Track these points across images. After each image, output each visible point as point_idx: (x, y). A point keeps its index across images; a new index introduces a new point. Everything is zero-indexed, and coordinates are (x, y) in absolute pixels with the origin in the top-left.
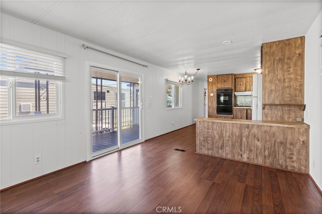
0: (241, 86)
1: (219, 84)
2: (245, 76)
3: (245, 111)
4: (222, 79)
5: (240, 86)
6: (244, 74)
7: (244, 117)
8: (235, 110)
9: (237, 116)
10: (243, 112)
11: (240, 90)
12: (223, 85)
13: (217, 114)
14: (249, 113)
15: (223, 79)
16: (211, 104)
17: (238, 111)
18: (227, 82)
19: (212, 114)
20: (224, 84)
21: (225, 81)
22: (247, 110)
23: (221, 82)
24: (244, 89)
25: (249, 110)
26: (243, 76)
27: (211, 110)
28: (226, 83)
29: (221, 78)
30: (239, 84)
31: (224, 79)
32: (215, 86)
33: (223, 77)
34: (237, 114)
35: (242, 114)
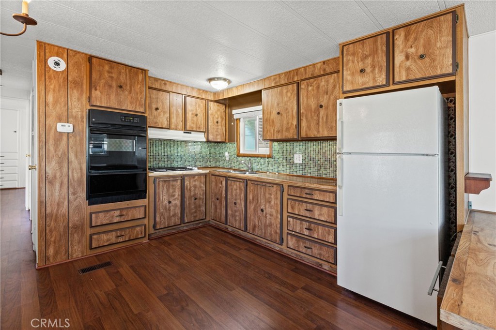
0: (159, 115)
1: (98, 92)
2: (168, 88)
3: (179, 183)
4: (112, 77)
5: (155, 113)
6: (165, 82)
7: (175, 200)
8: (152, 180)
9: (159, 199)
10: (173, 186)
11: (156, 123)
12: (113, 97)
13: (90, 204)
14: (187, 187)
15: (114, 75)
16: (61, 168)
17: (161, 184)
18: (130, 92)
19: (64, 209)
20: (117, 94)
21: (121, 87)
22: (183, 178)
23: (106, 83)
24: (166, 123)
25: (186, 178)
26: (163, 88)
27: (57, 193)
28: (127, 93)
29: (109, 72)
30: (154, 106)
31: (118, 78)
32: (81, 94)
33: (116, 70)
34: (159, 193)
35: (171, 191)
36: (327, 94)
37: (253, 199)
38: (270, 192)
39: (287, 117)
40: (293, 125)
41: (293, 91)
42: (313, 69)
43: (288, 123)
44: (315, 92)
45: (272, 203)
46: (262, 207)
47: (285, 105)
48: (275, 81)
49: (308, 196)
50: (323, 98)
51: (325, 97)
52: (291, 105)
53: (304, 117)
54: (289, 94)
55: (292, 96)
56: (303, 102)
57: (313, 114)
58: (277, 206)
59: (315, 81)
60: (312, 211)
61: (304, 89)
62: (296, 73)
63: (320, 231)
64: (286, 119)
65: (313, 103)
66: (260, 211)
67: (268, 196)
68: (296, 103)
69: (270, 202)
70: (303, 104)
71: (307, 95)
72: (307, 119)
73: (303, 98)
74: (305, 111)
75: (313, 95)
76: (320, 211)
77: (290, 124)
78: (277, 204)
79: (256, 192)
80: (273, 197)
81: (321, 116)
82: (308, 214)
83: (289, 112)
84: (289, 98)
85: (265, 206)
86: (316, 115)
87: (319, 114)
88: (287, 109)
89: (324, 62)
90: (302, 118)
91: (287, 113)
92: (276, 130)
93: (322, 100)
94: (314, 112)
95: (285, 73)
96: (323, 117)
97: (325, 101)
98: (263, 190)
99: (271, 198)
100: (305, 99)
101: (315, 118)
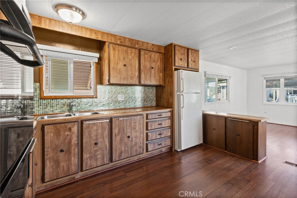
36: (155, 62)
37: (119, 132)
38: (135, 122)
39: (131, 69)
40: (136, 75)
41: (136, 53)
42: (147, 45)
43: (132, 74)
44: (149, 59)
45: (137, 128)
46: (129, 134)
47: (130, 61)
48: (120, 41)
49: (159, 117)
50: (153, 64)
51: (154, 63)
52: (134, 62)
53: (143, 72)
54: (133, 55)
55: (135, 57)
56: (142, 62)
57: (148, 71)
58: (140, 130)
59: (149, 53)
60: (162, 124)
61: (143, 55)
62: (137, 43)
63: (165, 133)
64: (130, 71)
65: (148, 65)
66: (126, 139)
67: (133, 125)
68: (137, 62)
69: (135, 129)
70: (142, 64)
71: (145, 59)
72: (144, 73)
73: (142, 60)
74: (144, 68)
75: (148, 60)
76: (165, 122)
77: (133, 75)
78: (140, 128)
79: (122, 125)
80: (137, 124)
81: (152, 73)
82: (159, 126)
83: (132, 66)
84: (133, 57)
85: (131, 133)
86: (150, 72)
87: (151, 72)
88: (131, 64)
89: (153, 45)
90: (141, 72)
91: (131, 67)
92: (122, 77)
93: (152, 65)
94: (149, 70)
95: (129, 39)
96: (153, 74)
97: (154, 65)
98: (129, 122)
99: (136, 125)
100: (144, 61)
101: (149, 74)
